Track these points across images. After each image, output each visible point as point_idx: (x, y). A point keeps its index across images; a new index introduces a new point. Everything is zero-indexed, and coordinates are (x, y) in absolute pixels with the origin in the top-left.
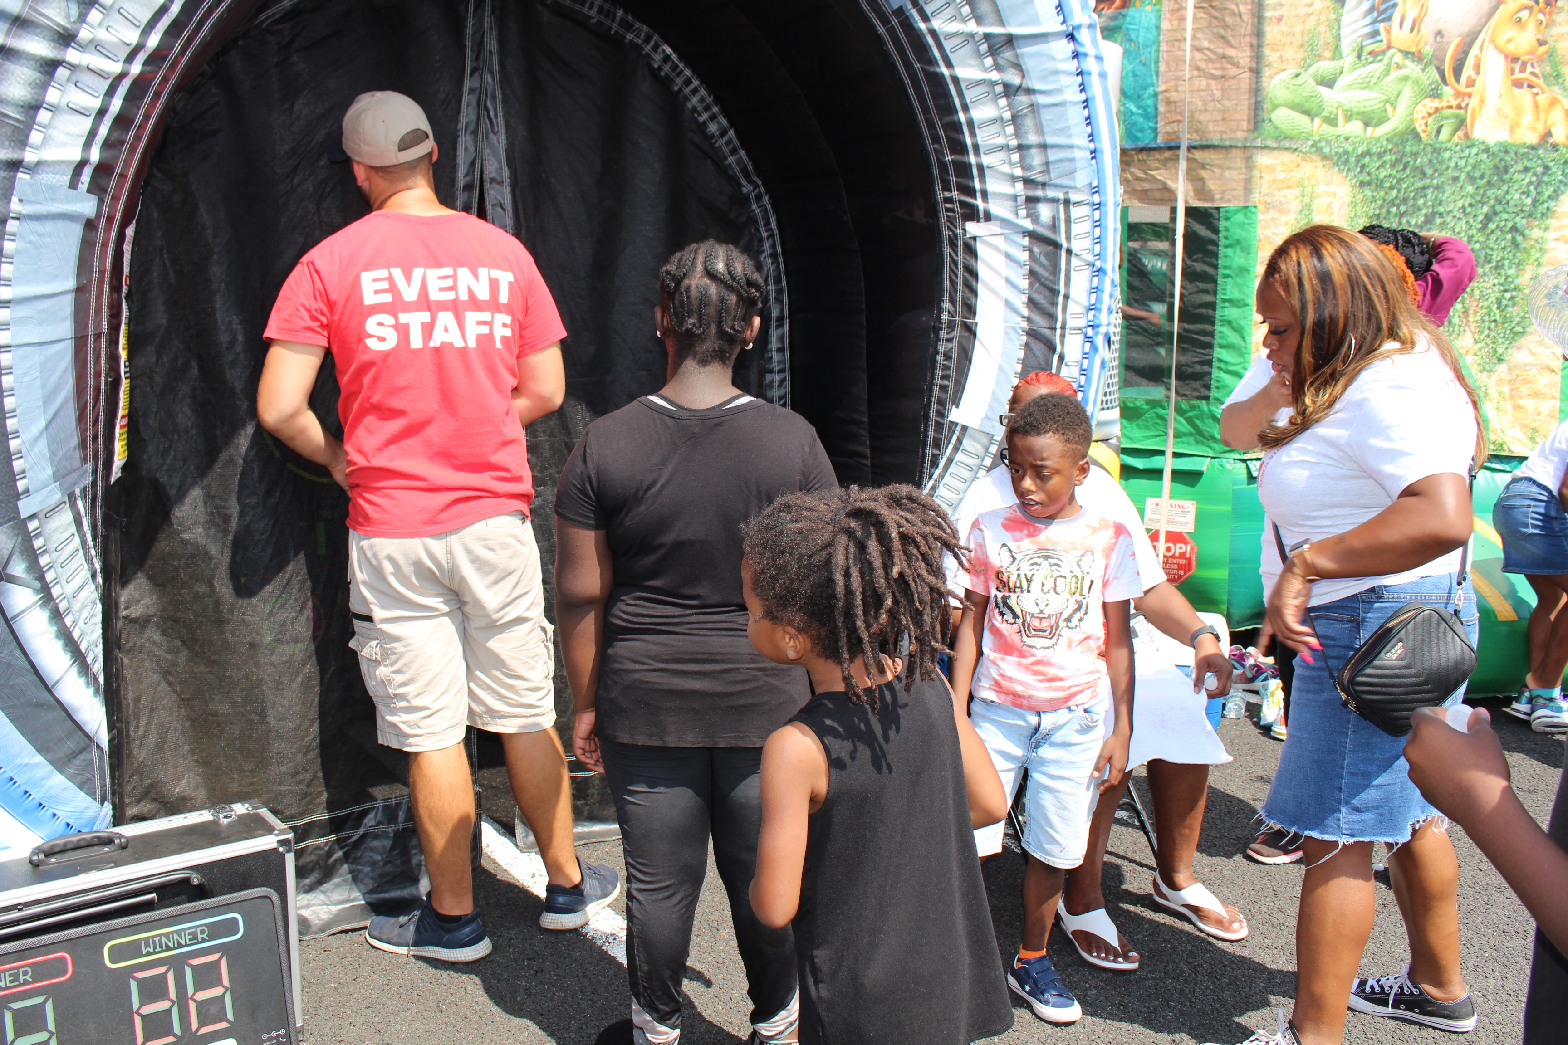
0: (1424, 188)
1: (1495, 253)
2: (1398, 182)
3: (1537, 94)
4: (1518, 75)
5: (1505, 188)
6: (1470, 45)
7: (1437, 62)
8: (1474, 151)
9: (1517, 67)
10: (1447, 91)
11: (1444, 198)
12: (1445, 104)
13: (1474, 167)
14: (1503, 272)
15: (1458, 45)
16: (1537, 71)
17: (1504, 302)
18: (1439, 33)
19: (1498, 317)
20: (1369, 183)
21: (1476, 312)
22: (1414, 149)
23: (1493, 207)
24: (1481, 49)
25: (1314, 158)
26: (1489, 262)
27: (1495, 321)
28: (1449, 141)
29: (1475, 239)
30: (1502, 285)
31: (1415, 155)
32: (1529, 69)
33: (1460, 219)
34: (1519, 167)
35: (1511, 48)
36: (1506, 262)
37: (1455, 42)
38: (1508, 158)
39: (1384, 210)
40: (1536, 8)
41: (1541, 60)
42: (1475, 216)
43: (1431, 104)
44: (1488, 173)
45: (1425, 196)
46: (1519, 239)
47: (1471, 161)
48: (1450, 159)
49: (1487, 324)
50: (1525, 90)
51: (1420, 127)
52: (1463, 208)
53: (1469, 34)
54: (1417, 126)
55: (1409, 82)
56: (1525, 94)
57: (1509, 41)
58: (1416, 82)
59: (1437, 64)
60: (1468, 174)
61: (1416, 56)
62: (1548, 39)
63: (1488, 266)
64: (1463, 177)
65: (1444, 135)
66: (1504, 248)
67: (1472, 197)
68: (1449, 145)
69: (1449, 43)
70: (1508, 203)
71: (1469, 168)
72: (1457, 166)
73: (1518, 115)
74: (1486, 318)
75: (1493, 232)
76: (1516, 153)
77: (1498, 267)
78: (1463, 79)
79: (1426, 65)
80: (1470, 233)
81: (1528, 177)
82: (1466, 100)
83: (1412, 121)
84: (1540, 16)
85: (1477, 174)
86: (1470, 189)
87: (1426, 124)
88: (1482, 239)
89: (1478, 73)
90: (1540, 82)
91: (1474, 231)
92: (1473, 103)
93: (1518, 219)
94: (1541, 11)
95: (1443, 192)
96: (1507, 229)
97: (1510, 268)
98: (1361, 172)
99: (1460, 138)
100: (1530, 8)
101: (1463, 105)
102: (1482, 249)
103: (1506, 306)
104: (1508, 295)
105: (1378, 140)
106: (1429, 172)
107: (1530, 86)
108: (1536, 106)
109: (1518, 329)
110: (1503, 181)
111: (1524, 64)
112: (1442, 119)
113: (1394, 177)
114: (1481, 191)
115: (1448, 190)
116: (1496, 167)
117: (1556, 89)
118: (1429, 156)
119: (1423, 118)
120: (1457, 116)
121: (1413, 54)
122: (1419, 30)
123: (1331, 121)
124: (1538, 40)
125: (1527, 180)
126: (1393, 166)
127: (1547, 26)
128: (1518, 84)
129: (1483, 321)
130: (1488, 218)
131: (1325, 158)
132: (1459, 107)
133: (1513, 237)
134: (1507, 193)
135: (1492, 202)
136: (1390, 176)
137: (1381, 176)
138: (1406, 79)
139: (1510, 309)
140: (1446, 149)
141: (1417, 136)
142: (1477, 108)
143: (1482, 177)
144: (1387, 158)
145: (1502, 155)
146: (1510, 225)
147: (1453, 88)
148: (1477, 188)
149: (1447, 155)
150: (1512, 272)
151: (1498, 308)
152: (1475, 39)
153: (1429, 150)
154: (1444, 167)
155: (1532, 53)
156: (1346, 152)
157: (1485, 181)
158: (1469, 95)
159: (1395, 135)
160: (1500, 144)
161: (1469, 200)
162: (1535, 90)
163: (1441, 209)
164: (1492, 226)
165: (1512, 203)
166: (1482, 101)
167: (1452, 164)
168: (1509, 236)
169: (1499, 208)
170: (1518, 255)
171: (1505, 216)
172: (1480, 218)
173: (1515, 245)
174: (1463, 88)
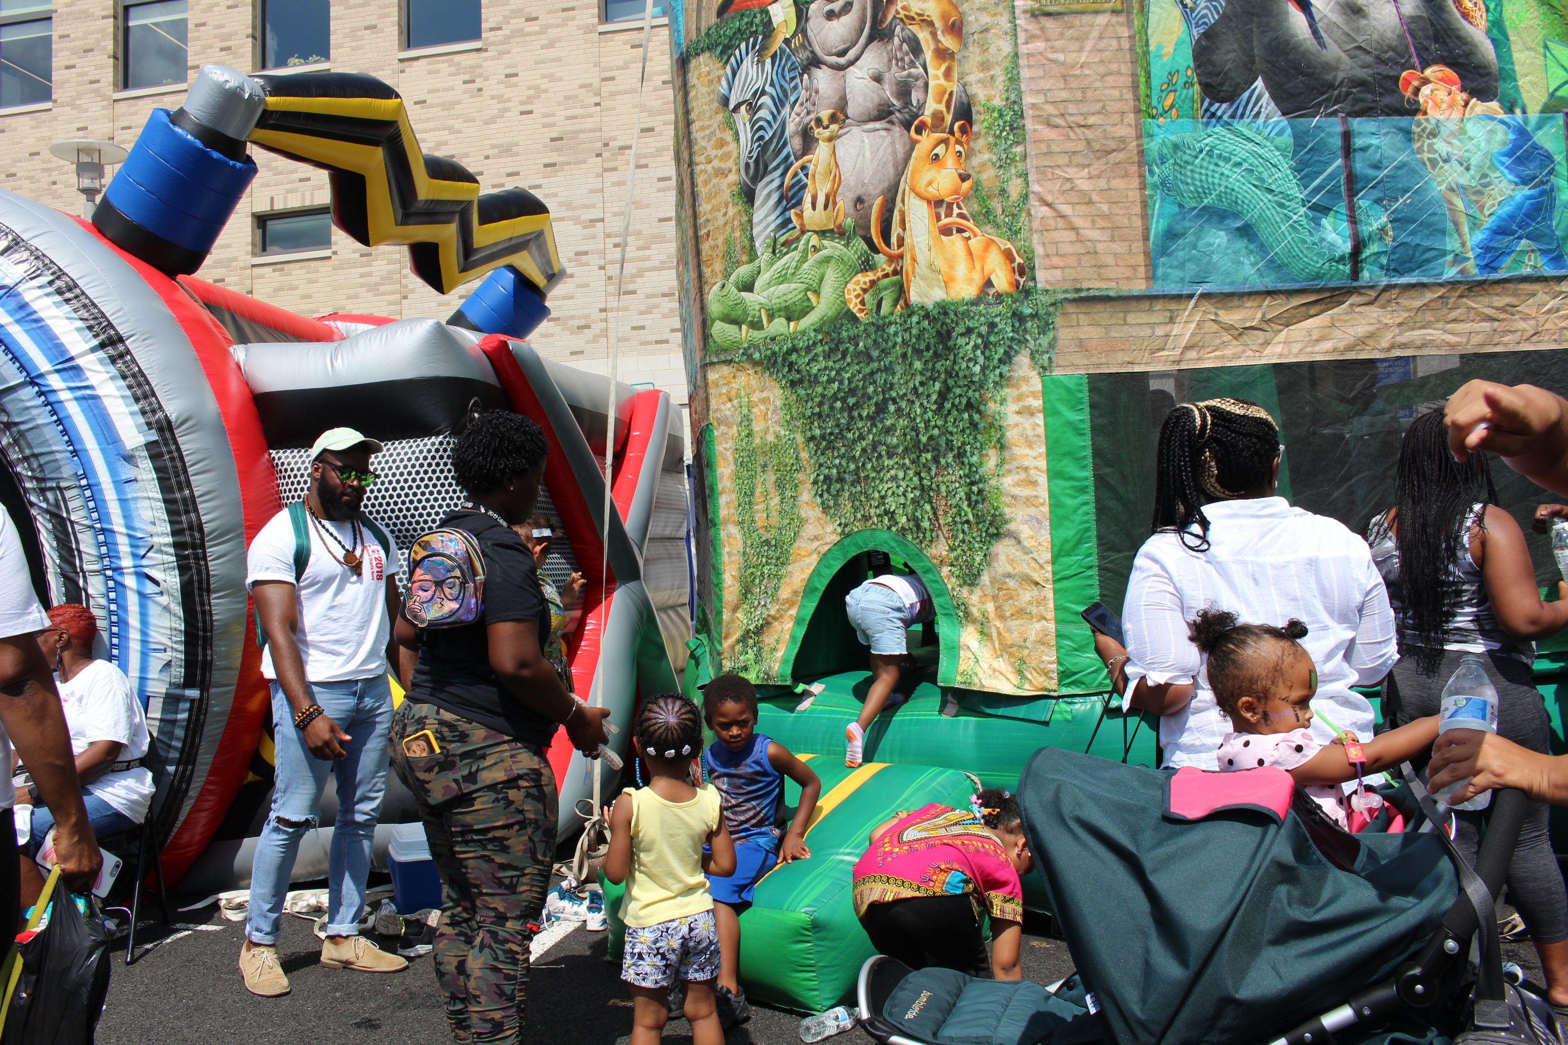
0: (871, 374)
1: (954, 438)
3: (969, 238)
4: (945, 221)
5: (952, 357)
7: (862, 230)
8: (916, 319)
9: (942, 211)
12: (880, 274)
13: (918, 338)
14: (966, 461)
15: (883, 205)
16: (964, 211)
17: (974, 498)
18: (859, 200)
19: (970, 517)
20: (801, 381)
22: (852, 333)
23: (945, 382)
24: (903, 201)
25: (747, 366)
26: (952, 450)
27: (968, 521)
29: (933, 423)
30: (966, 476)
31: (854, 340)
32: (956, 211)
34: (962, 329)
35: (932, 191)
36: (968, 448)
37: (878, 201)
38: (949, 321)
41: (966, 198)
42: (929, 396)
43: (864, 279)
44: (932, 341)
46: (976, 417)
47: (914, 331)
48: (896, 334)
49: (959, 526)
50: (956, 237)
51: (854, 306)
52: (915, 388)
53: (889, 191)
54: (851, 306)
55: (833, 263)
56: (956, 240)
57: (930, 183)
58: (841, 259)
59: (862, 232)
60: (915, 348)
61: (839, 233)
62: (971, 172)
63: (950, 457)
64: (910, 351)
65: (885, 309)
66: (963, 431)
67: (921, 373)
68: (893, 319)
69: (871, 207)
70: (957, 375)
71: (914, 340)
72: (903, 339)
73: (953, 267)
74: (958, 519)
75: (949, 412)
76: (956, 314)
77: (960, 455)
78: (894, 239)
79: (849, 238)
80: (926, 417)
81: (974, 340)
82: (900, 263)
83: (845, 303)
84: (958, 148)
85: (922, 347)
86: (918, 365)
87: (863, 303)
88: (940, 423)
89: (904, 229)
90: (971, 224)
91: (930, 414)
92: (908, 264)
93: (971, 393)
94: (958, 142)
96: (963, 407)
97: (972, 454)
98: (790, 371)
99: (901, 308)
100: (945, 141)
101: (898, 269)
102: (942, 434)
103: (977, 502)
104: (975, 488)
105: (804, 333)
106: (875, 354)
107: (960, 231)
109: (992, 530)
111: (950, 206)
112: (879, 291)
113: (832, 369)
114: (930, 366)
116: (939, 333)
119: (857, 296)
120: (894, 284)
121: (832, 231)
122: (835, 204)
123: (756, 325)
124: (960, 175)
125: (972, 343)
126: (827, 357)
127: (967, 157)
128: (946, 231)
129: (955, 523)
130: (943, 396)
131: (756, 363)
132: (895, 272)
133: (970, 416)
134: (955, 362)
135: (942, 377)
136: (826, 368)
137: (814, 371)
138: (827, 260)
139: (980, 506)
141: (854, 319)
142: (912, 269)
143: (928, 348)
144: (819, 349)
145: (941, 318)
146: (964, 401)
147: (885, 254)
148: (926, 363)
150: (974, 459)
151: (969, 505)
155: (956, 192)
156: (774, 353)
157: (931, 352)
158: (902, 256)
159: (824, 323)
161: (918, 378)
162: (966, 235)
164: (948, 405)
165: (961, 374)
166: (914, 260)
168: (966, 416)
169: (951, 382)
170: (979, 437)
171: (958, 391)
172: (934, 397)
173: (974, 425)
174: (895, 251)
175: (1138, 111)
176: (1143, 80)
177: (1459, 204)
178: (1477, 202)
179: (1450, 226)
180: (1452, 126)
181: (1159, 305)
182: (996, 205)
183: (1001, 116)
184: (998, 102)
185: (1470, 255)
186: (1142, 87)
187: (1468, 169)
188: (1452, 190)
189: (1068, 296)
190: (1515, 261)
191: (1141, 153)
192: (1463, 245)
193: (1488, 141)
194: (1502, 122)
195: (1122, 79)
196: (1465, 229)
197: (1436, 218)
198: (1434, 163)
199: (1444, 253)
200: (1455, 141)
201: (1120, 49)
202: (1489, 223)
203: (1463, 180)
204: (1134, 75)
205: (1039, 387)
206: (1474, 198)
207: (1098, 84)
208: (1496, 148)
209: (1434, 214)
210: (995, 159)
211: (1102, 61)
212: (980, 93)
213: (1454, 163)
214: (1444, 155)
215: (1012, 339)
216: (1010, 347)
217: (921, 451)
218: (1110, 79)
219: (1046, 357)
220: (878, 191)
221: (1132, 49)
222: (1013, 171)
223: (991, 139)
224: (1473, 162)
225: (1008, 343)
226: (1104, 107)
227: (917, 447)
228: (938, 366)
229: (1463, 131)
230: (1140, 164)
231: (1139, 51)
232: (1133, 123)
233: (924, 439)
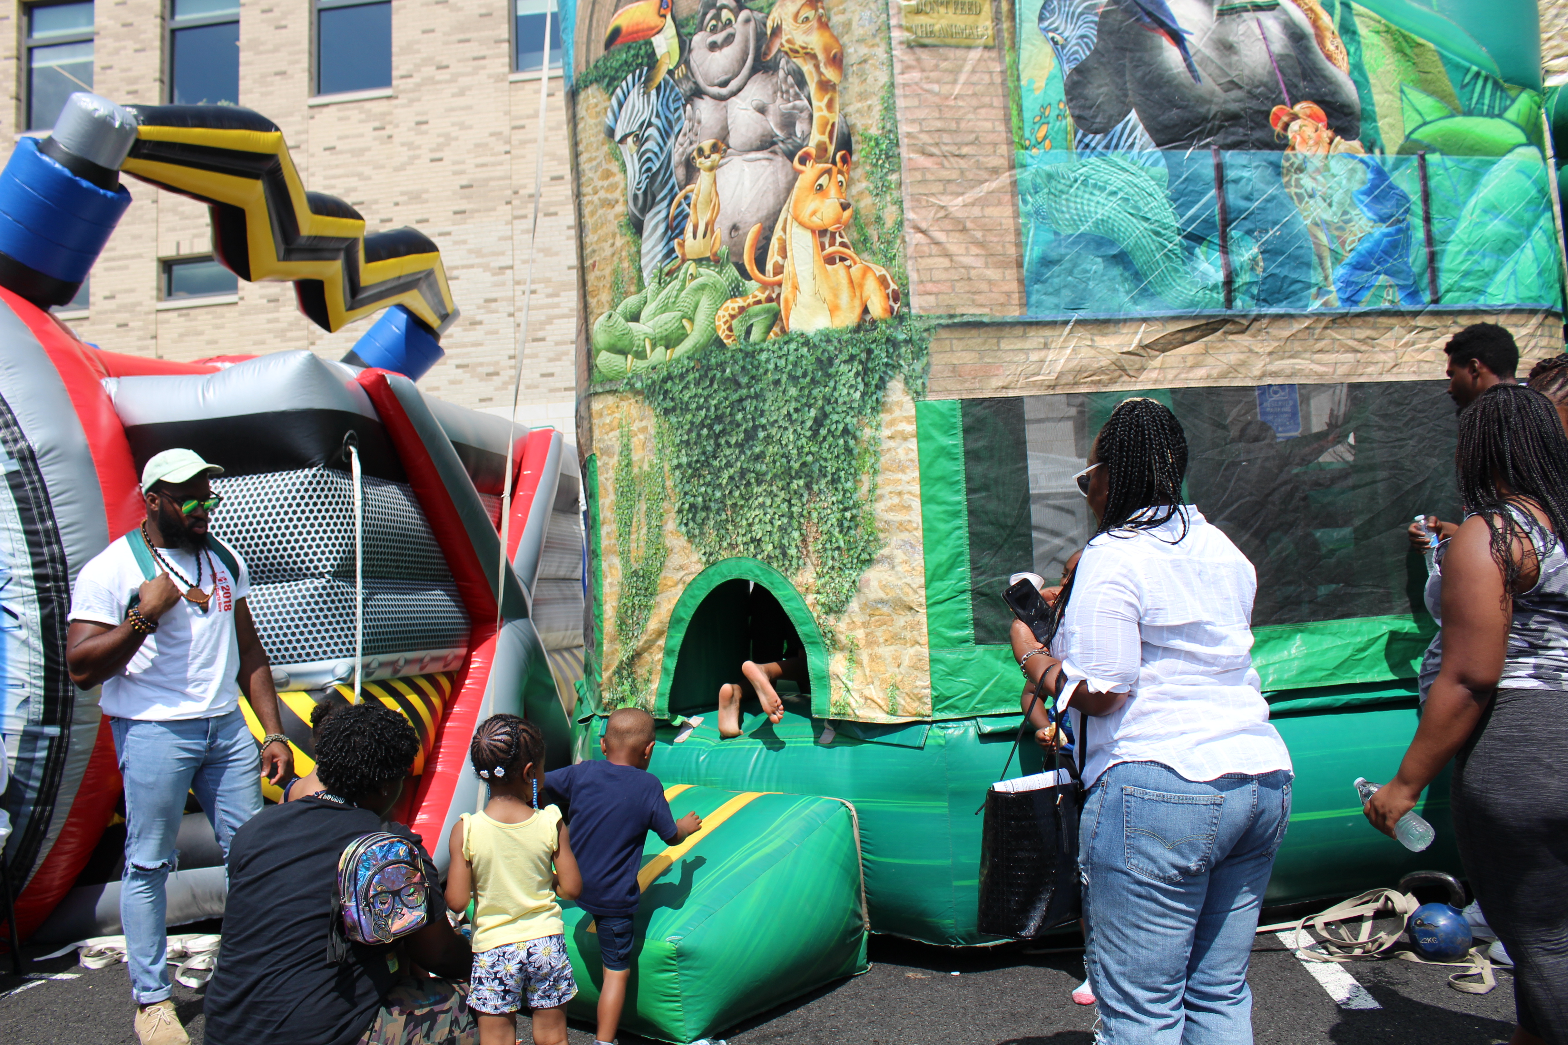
0: (741, 400)
1: (828, 464)
2: (706, 400)
4: (829, 250)
5: (832, 384)
6: (771, 229)
7: (736, 258)
8: (793, 346)
9: (826, 240)
10: (752, 286)
11: (766, 407)
12: (751, 300)
13: (795, 365)
14: (840, 487)
15: (759, 232)
16: (846, 240)
17: (846, 524)
18: (734, 228)
19: (842, 544)
20: (674, 409)
21: (816, 539)
22: (720, 359)
23: (821, 408)
24: (784, 229)
25: (630, 396)
26: (825, 476)
27: (838, 548)
28: (764, 340)
29: (806, 450)
30: (841, 502)
31: (722, 366)
32: (838, 239)
33: (786, 429)
34: (844, 356)
35: (816, 221)
36: (842, 474)
37: (754, 230)
38: (831, 348)
39: (694, 435)
40: (835, 170)
41: (848, 227)
42: (803, 422)
44: (810, 368)
45: (744, 409)
46: (852, 443)
47: (791, 358)
48: (768, 361)
49: (829, 553)
50: (839, 266)
51: (722, 332)
52: (789, 415)
53: (767, 218)
54: (720, 333)
55: (707, 290)
56: (839, 268)
57: (813, 213)
59: (735, 260)
60: (790, 375)
63: (823, 482)
64: (784, 378)
65: (755, 336)
66: (838, 457)
67: (796, 400)
68: (765, 346)
70: (836, 402)
71: (790, 367)
72: (776, 366)
73: (836, 296)
74: (828, 546)
75: (825, 439)
76: (839, 341)
77: (835, 481)
79: (723, 265)
80: (799, 443)
81: (854, 367)
82: (777, 290)
84: (840, 178)
85: (799, 373)
86: (793, 392)
87: (731, 329)
88: (814, 449)
89: (785, 257)
90: (850, 252)
91: (804, 440)
92: (786, 291)
93: (848, 420)
94: (840, 172)
95: (765, 401)
96: (838, 433)
97: (847, 480)
98: (664, 398)
99: (776, 335)
100: (830, 172)
101: (774, 296)
102: (816, 461)
103: (849, 528)
104: (848, 515)
105: (679, 360)
106: (744, 380)
107: (843, 260)
108: (851, 281)
109: (865, 556)
110: (829, 376)
111: (833, 236)
112: (750, 317)
114: (806, 392)
115: (770, 396)
116: (819, 360)
117: (865, 256)
118: (741, 363)
120: (768, 311)
121: (708, 259)
122: (713, 232)
123: (640, 354)
124: (841, 204)
125: (854, 370)
126: (698, 384)
127: (848, 186)
128: (830, 260)
129: (825, 550)
130: (818, 423)
131: (637, 393)
132: (769, 300)
133: (846, 442)
134: (835, 389)
135: (820, 403)
136: (696, 395)
138: (703, 288)
139: (853, 532)
140: (762, 350)
142: (790, 297)
143: (805, 375)
144: (690, 376)
145: (823, 344)
146: (841, 427)
147: (758, 280)
148: (801, 389)
149: (764, 356)
150: (849, 485)
151: (841, 532)
152: (776, 220)
153: (740, 356)
154: (761, 371)
155: (839, 221)
156: (653, 382)
157: (808, 379)
158: (780, 284)
159: (697, 350)
160: (821, 332)
161: (794, 404)
162: (848, 263)
163: (763, 421)
164: (823, 432)
165: (840, 401)
166: (795, 288)
167: (771, 366)
168: (841, 442)
169: (828, 409)
170: (854, 462)
171: (835, 417)
172: (809, 423)
173: (849, 451)
174: (770, 277)
175: (1010, 143)
176: (1015, 113)
177: (1323, 238)
178: (1339, 237)
179: (1315, 259)
180: (1317, 163)
181: (1032, 332)
182: (872, 232)
183: (877, 144)
184: (874, 132)
185: (1333, 288)
186: (1015, 120)
187: (1330, 205)
188: (1316, 224)
189: (942, 322)
190: (1374, 295)
191: (1014, 183)
192: (1326, 278)
193: (1349, 180)
194: (1362, 161)
195: (994, 112)
196: (1328, 263)
197: (1302, 251)
198: (1300, 197)
199: (1309, 286)
200: (1319, 178)
201: (992, 83)
202: (1349, 258)
203: (1327, 215)
204: (1006, 108)
205: (913, 412)
206: (1337, 233)
207: (970, 116)
208: (1356, 187)
209: (1300, 247)
210: (871, 187)
211: (975, 94)
212: (858, 122)
213: (1318, 199)
214: (1309, 190)
215: (887, 365)
216: (885, 373)
217: (792, 478)
218: (983, 111)
219: (919, 382)
220: (755, 219)
221: (1003, 83)
222: (888, 198)
223: (868, 168)
224: (1335, 199)
225: (883, 368)
226: (977, 138)
227: (788, 475)
228: (815, 392)
229: (1327, 168)
230: (1014, 195)
231: (1011, 85)
232: (1006, 154)
233: (796, 466)
